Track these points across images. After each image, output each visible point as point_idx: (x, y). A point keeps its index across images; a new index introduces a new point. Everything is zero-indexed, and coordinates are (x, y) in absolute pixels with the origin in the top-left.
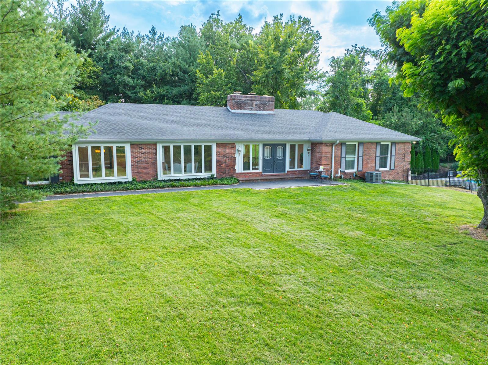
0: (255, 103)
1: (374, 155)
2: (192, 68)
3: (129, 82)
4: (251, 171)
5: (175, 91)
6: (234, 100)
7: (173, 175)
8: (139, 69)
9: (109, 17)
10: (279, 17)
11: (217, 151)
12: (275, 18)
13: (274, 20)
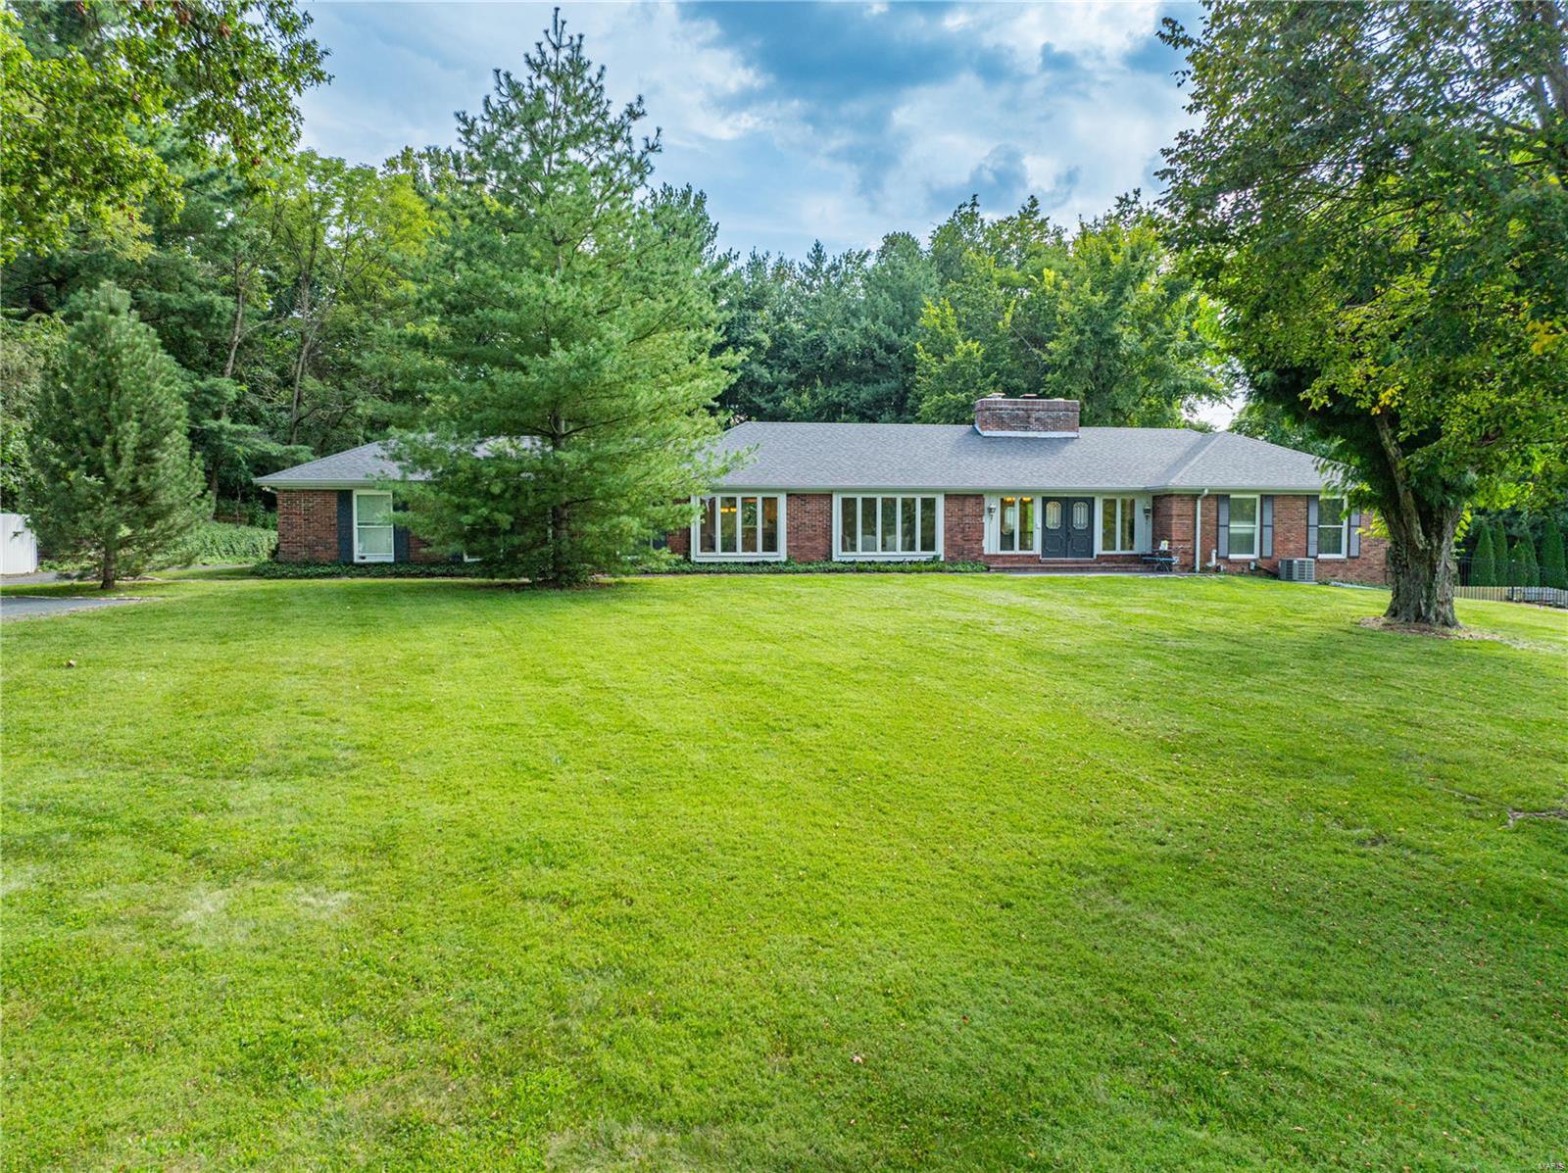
0: (1035, 415)
1: (1304, 522)
2: (906, 339)
3: (760, 376)
4: (1017, 551)
5: (866, 393)
6: (989, 409)
7: (860, 555)
8: (785, 346)
9: (716, 228)
10: (1132, 198)
11: (946, 510)
12: (1121, 200)
13: (1118, 206)
